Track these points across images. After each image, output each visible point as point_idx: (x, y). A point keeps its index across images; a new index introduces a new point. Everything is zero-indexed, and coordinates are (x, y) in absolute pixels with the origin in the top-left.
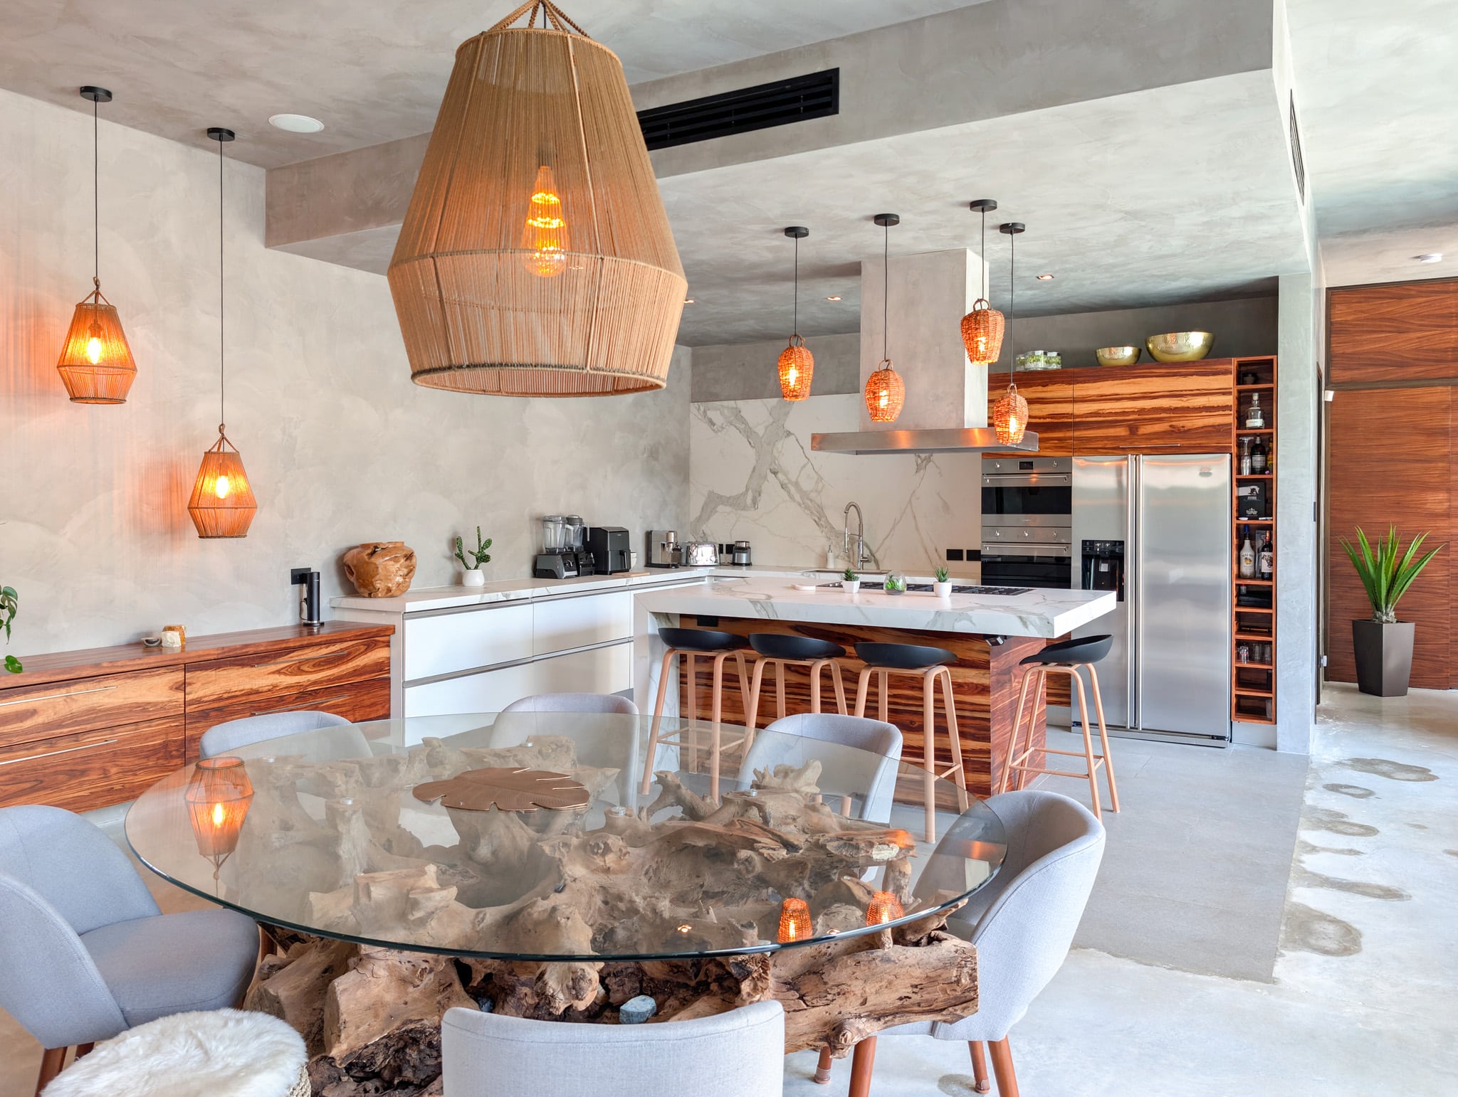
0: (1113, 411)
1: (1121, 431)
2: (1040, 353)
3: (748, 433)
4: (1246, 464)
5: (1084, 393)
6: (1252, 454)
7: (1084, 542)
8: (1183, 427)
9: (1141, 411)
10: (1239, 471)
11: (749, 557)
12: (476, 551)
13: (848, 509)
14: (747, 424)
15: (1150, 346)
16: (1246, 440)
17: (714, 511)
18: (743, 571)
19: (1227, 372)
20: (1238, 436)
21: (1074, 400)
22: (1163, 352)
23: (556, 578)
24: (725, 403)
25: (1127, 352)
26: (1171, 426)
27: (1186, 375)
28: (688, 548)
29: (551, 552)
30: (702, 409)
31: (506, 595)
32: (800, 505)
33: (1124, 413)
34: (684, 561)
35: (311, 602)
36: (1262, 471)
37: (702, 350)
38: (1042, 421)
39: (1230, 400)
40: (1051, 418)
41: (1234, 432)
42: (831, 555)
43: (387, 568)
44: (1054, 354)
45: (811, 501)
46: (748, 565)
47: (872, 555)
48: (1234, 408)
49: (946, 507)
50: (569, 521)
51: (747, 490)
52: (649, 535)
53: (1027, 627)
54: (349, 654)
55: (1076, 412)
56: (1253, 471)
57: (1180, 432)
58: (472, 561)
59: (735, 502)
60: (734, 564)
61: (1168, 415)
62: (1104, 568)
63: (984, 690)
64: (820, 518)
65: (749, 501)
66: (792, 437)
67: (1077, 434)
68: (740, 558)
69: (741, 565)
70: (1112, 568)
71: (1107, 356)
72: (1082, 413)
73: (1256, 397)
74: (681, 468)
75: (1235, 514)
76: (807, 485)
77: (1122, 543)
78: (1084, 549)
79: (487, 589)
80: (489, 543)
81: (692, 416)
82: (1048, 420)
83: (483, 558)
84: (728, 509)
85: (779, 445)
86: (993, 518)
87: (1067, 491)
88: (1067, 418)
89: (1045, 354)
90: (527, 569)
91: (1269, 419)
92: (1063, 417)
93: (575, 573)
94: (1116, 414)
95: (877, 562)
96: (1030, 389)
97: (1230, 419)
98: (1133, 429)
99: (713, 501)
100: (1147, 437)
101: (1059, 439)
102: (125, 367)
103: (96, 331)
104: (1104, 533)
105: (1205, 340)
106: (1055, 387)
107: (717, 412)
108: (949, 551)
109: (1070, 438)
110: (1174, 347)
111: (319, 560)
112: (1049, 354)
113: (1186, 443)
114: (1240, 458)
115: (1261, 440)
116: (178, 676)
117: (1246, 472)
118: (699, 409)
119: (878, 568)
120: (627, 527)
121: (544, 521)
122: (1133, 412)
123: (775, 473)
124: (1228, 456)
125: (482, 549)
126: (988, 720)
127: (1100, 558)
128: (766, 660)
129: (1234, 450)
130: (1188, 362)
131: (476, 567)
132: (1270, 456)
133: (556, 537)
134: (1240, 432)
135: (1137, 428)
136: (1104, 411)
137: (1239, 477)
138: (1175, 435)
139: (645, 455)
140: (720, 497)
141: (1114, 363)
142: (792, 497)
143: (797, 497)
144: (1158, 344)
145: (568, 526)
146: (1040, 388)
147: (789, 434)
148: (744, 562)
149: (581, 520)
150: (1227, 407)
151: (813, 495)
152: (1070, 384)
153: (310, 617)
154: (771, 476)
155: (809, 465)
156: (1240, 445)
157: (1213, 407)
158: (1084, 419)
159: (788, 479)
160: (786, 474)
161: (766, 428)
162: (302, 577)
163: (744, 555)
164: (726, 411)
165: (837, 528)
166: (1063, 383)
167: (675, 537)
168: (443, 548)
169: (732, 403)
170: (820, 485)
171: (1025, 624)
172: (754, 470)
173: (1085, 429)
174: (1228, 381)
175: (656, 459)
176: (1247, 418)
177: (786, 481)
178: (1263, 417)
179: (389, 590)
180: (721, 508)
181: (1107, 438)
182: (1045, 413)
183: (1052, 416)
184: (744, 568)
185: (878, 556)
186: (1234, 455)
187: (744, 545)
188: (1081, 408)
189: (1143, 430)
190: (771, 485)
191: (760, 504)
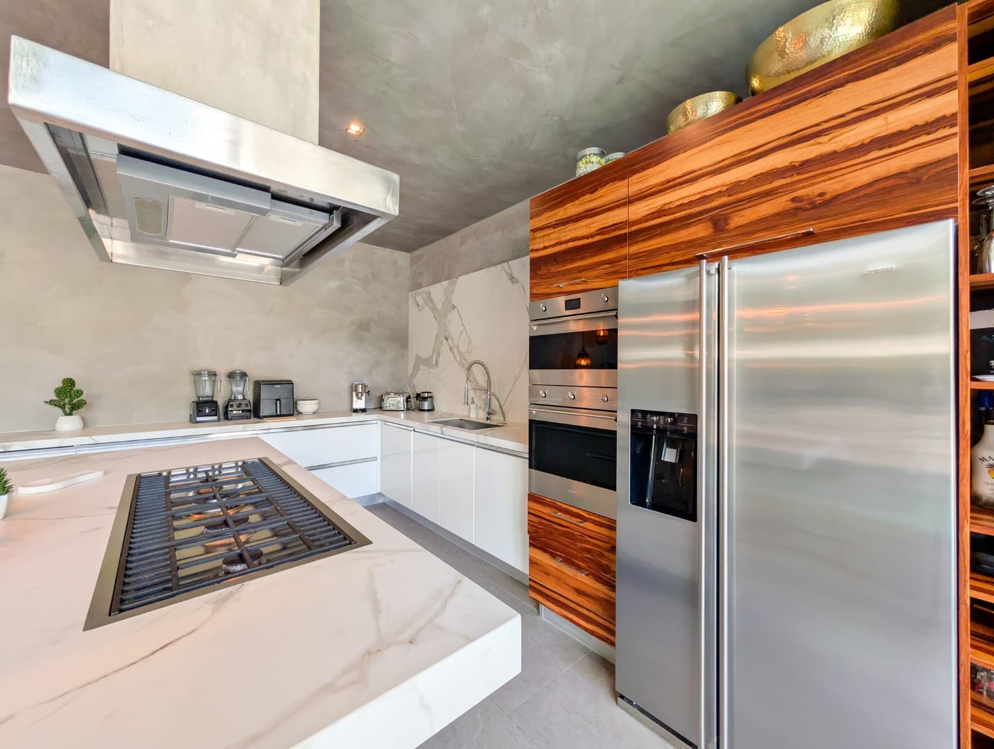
0: (686, 201)
1: (700, 230)
3: (434, 309)
5: (642, 186)
7: (634, 413)
8: (821, 195)
9: (735, 187)
11: (431, 405)
13: (471, 366)
14: (433, 303)
19: (938, 44)
21: (630, 201)
24: (423, 289)
26: (793, 200)
27: (826, 91)
30: (414, 295)
32: (459, 364)
33: (705, 199)
38: (590, 240)
39: (949, 105)
40: (601, 234)
41: (964, 173)
42: (473, 407)
45: (465, 359)
46: (429, 411)
47: (501, 407)
48: (963, 119)
51: (433, 353)
55: (633, 217)
57: (814, 206)
59: (428, 362)
60: (420, 409)
61: (788, 180)
62: (670, 455)
65: (434, 362)
66: (455, 310)
67: (634, 249)
72: (639, 216)
74: (400, 339)
75: (966, 363)
76: (463, 348)
77: (693, 419)
78: (634, 422)
81: (410, 301)
82: (597, 238)
84: (425, 367)
85: (449, 316)
86: (538, 373)
88: (620, 229)
92: (615, 230)
93: (216, 418)
94: (691, 204)
95: (503, 414)
96: (577, 202)
98: (719, 223)
99: (420, 361)
100: (744, 230)
101: (610, 262)
104: (663, 401)
106: (606, 189)
107: (420, 296)
109: (624, 258)
113: (826, 224)
120: (293, 377)
122: (720, 194)
123: (447, 339)
127: (664, 440)
129: (964, 215)
130: (835, 66)
135: (726, 219)
136: (672, 206)
137: (978, 278)
138: (804, 215)
140: (421, 358)
142: (456, 360)
143: (458, 357)
146: (588, 197)
147: (454, 307)
148: (427, 408)
150: (945, 121)
151: (467, 356)
152: (624, 179)
154: (445, 342)
155: (465, 330)
157: (899, 133)
158: (642, 226)
159: (453, 343)
160: (452, 339)
161: (443, 304)
163: (427, 403)
164: (424, 295)
166: (614, 180)
169: (426, 289)
172: (436, 338)
173: (644, 240)
174: (944, 64)
175: (366, 331)
180: (421, 367)
181: (676, 247)
182: (593, 230)
183: (601, 231)
184: (427, 413)
185: (504, 408)
187: (426, 395)
188: (639, 210)
189: (737, 220)
190: (445, 348)
191: (440, 364)
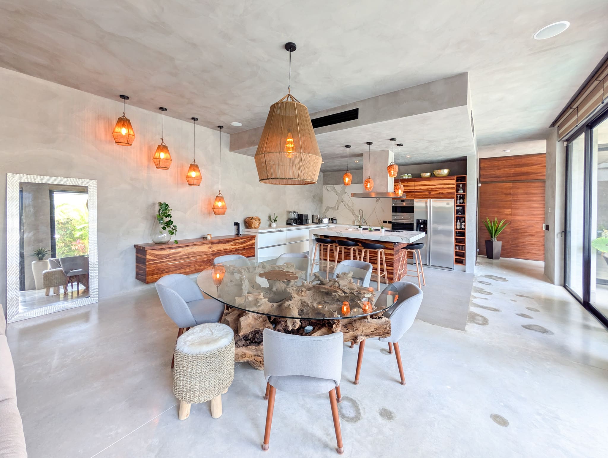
1: (427, 193)
2: (407, 174)
3: (336, 192)
4: (458, 201)
5: (417, 184)
6: (460, 199)
7: (417, 220)
8: (442, 192)
9: (432, 188)
10: (457, 203)
11: (336, 221)
12: (274, 219)
13: (360, 211)
14: (336, 190)
15: (434, 173)
16: (458, 196)
17: (328, 210)
18: (335, 225)
19: (454, 179)
20: (456, 195)
21: (415, 186)
22: (437, 174)
23: (292, 225)
24: (331, 185)
25: (428, 174)
26: (439, 192)
27: (443, 180)
28: (322, 219)
29: (291, 219)
30: (326, 187)
31: (281, 229)
32: (348, 209)
33: (427, 189)
34: (321, 222)
35: (238, 229)
36: (463, 203)
37: (326, 173)
38: (407, 191)
39: (455, 186)
41: (455, 194)
42: (355, 221)
43: (255, 223)
44: (410, 175)
45: (351, 208)
46: (336, 223)
47: (365, 221)
48: (456, 188)
49: (383, 210)
50: (295, 212)
51: (336, 206)
52: (313, 216)
53: (403, 240)
54: (246, 241)
56: (460, 203)
57: (442, 194)
58: (273, 221)
59: (333, 208)
60: (332, 223)
61: (439, 190)
62: (422, 226)
63: (392, 255)
64: (353, 213)
65: (336, 208)
66: (347, 193)
67: (416, 194)
68: (334, 222)
69: (334, 223)
70: (424, 226)
71: (423, 175)
73: (461, 185)
74: (321, 200)
75: (455, 214)
76: (350, 205)
77: (426, 220)
78: (417, 221)
79: (276, 228)
80: (277, 217)
81: (323, 188)
82: (408, 190)
83: (276, 221)
84: (331, 210)
85: (343, 195)
86: (394, 213)
87: (413, 207)
88: (414, 190)
89: (408, 175)
90: (285, 223)
91: (464, 191)
92: (412, 190)
93: (296, 224)
94: (425, 189)
95: (366, 223)
96: (404, 183)
97: (455, 191)
98: (430, 193)
99: (328, 208)
100: (433, 195)
101: (411, 195)
102: (199, 178)
103: (194, 170)
104: (422, 218)
105: (448, 171)
106: (410, 182)
107: (329, 187)
108: (384, 221)
109: (414, 195)
110: (440, 173)
111: (240, 221)
112: (409, 175)
113: (443, 196)
114: (457, 200)
115: (462, 196)
116: (210, 245)
117: (458, 204)
118: (325, 187)
119: (367, 224)
120: (308, 214)
121: (289, 212)
122: (430, 189)
123: (343, 202)
124: (454, 199)
125: (275, 218)
126: (393, 262)
127: (421, 224)
128: (340, 246)
129: (455, 198)
130: (444, 177)
131: (274, 223)
132: (464, 200)
133: (292, 216)
134: (457, 194)
135: (431, 193)
136: (422, 188)
137: (457, 205)
138: (440, 194)
139: (313, 197)
140: (330, 207)
141: (425, 177)
142: (347, 208)
143: (348, 208)
144: (436, 172)
145: (294, 213)
146: (406, 183)
147: (346, 193)
148: (335, 222)
149: (297, 212)
150: (454, 188)
151: (351, 207)
152: (414, 182)
153: (238, 233)
154: (341, 203)
155: (351, 200)
156: (457, 197)
157: (450, 188)
158: (417, 190)
159: (345, 203)
160: (345, 202)
161: (340, 191)
162: (237, 224)
163: (335, 221)
164: (331, 187)
165: (357, 215)
166: (412, 181)
167: (319, 216)
168: (267, 218)
169: (332, 186)
170: (353, 205)
171: (402, 240)
172: (338, 201)
173: (418, 193)
174: (454, 181)
175: (315, 198)
176: (459, 190)
177: (345, 204)
178: (463, 190)
179: (255, 227)
180: (330, 210)
181: (423, 195)
182: (407, 189)
184: (335, 224)
185: (367, 222)
186: (455, 199)
187: (335, 218)
188: (416, 188)
189: (432, 193)
190: (342, 205)
191: (339, 209)
